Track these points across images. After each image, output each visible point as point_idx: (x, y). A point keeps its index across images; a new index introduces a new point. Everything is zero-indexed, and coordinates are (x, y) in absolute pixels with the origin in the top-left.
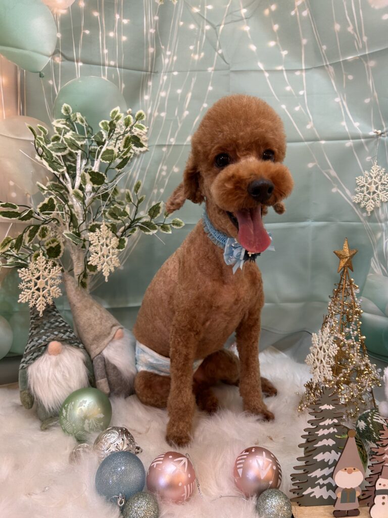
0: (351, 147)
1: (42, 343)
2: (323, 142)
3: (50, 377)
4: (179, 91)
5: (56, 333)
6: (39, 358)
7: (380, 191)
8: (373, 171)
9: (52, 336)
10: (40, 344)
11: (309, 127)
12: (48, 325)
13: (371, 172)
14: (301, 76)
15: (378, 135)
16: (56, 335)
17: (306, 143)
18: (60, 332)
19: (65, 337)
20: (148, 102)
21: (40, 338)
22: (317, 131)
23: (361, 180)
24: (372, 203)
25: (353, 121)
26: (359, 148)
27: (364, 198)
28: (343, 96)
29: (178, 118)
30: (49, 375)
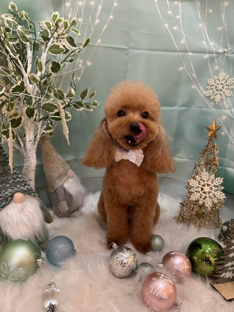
0: (207, 58)
1: (8, 194)
2: (190, 54)
3: (18, 221)
4: (92, 3)
5: (18, 186)
6: (7, 206)
7: (225, 90)
8: (220, 76)
9: (16, 189)
10: (7, 195)
11: (182, 42)
12: (12, 180)
13: (219, 77)
14: (178, 5)
15: (224, 52)
16: (19, 188)
17: (180, 53)
18: (21, 185)
19: (25, 189)
20: (69, 8)
21: (6, 191)
22: (188, 46)
23: (211, 81)
24: (219, 97)
25: (209, 41)
26: (212, 59)
27: (213, 93)
28: (205, 23)
29: (91, 24)
30: (17, 219)
